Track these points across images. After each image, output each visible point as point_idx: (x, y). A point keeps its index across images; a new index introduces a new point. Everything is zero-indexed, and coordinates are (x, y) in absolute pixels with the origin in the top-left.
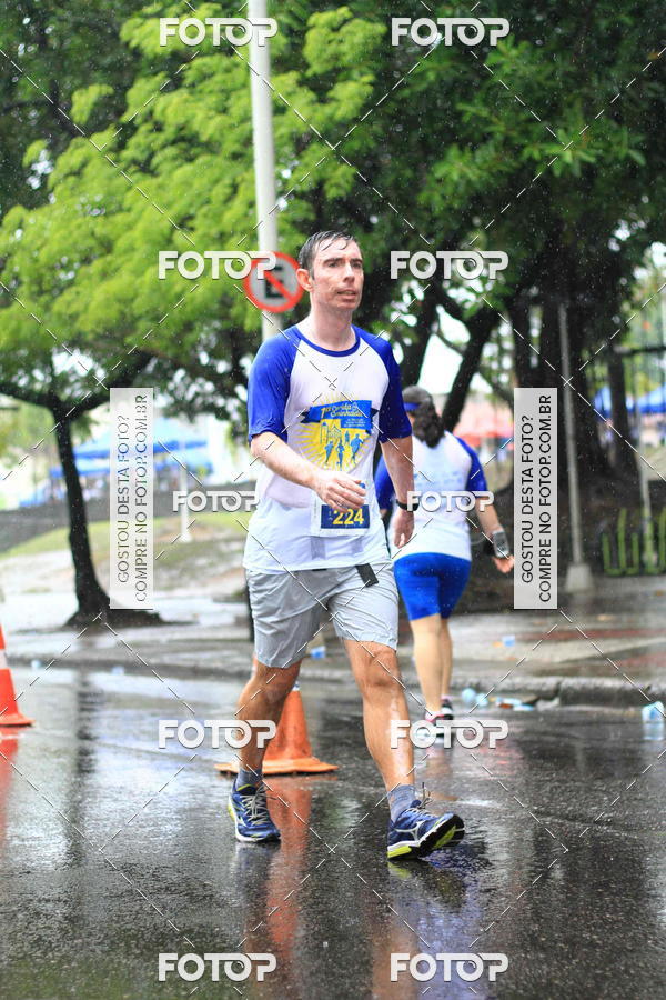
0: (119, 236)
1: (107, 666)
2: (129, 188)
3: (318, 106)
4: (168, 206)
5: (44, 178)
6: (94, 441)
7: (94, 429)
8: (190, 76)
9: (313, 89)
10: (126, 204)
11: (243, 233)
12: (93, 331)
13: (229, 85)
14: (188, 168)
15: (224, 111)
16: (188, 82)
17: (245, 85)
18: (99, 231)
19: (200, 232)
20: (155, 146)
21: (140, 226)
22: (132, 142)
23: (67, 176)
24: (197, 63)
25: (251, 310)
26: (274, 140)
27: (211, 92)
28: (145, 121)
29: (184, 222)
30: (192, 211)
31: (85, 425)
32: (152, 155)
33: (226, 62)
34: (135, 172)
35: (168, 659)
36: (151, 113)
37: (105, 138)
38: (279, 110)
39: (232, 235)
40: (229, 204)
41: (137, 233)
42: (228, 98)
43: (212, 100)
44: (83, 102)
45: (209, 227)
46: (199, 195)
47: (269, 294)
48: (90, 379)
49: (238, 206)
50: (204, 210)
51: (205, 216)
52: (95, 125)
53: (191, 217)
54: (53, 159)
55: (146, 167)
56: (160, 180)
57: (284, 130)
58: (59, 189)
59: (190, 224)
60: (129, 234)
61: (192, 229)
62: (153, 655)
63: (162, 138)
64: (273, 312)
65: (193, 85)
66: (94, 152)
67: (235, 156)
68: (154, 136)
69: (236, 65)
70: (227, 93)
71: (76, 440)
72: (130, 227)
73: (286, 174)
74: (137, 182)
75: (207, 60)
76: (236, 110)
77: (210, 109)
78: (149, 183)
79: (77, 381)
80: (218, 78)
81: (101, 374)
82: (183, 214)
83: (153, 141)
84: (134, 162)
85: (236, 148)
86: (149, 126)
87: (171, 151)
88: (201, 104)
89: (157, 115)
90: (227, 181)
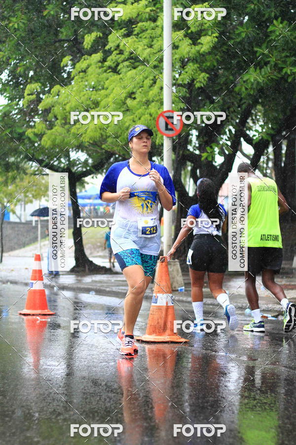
0: (102, 100)
1: (88, 291)
2: (107, 79)
3: (193, 46)
4: (124, 88)
5: (69, 73)
6: (86, 191)
7: (86, 185)
8: (137, 30)
9: (190, 39)
10: (105, 86)
11: (157, 101)
12: (88, 142)
13: (154, 35)
14: (134, 71)
15: (151, 46)
16: (135, 33)
17: (161, 36)
18: (93, 97)
19: (138, 100)
20: (119, 61)
21: (112, 96)
22: (109, 58)
23: (79, 72)
24: (139, 24)
25: (159, 135)
26: (173, 60)
27: (146, 38)
28: (116, 50)
29: (131, 95)
30: (134, 90)
31: (82, 184)
32: (118, 65)
33: (153, 25)
34: (110, 72)
35: (114, 289)
36: (118, 46)
37: (98, 56)
38: (175, 47)
39: (153, 102)
40: (151, 88)
41: (110, 99)
42: (153, 41)
43: (145, 41)
44: (89, 40)
45: (142, 98)
46: (138, 83)
47: (167, 129)
48: (86, 163)
49: (156, 89)
50: (140, 90)
51: (140, 92)
52: (93, 50)
53: (133, 93)
54: (74, 65)
55: (115, 70)
56: (121, 76)
57: (177, 56)
58: (76, 78)
59: (133, 96)
60: (106, 99)
61: (135, 98)
62: (108, 287)
63: (123, 57)
64: (168, 137)
65: (138, 34)
66: (92, 62)
67: (155, 67)
68: (119, 56)
69: (157, 26)
70: (152, 38)
71: (78, 190)
72: (107, 96)
73: (177, 76)
74: (111, 77)
75: (144, 23)
76: (156, 46)
77: (144, 45)
78: (116, 77)
79: (80, 164)
80: (149, 31)
81: (90, 161)
82: (131, 92)
83: (119, 58)
84: (110, 67)
85: (156, 63)
86: (117, 52)
87: (127, 63)
88: (141, 43)
89: (121, 47)
90: (151, 77)
